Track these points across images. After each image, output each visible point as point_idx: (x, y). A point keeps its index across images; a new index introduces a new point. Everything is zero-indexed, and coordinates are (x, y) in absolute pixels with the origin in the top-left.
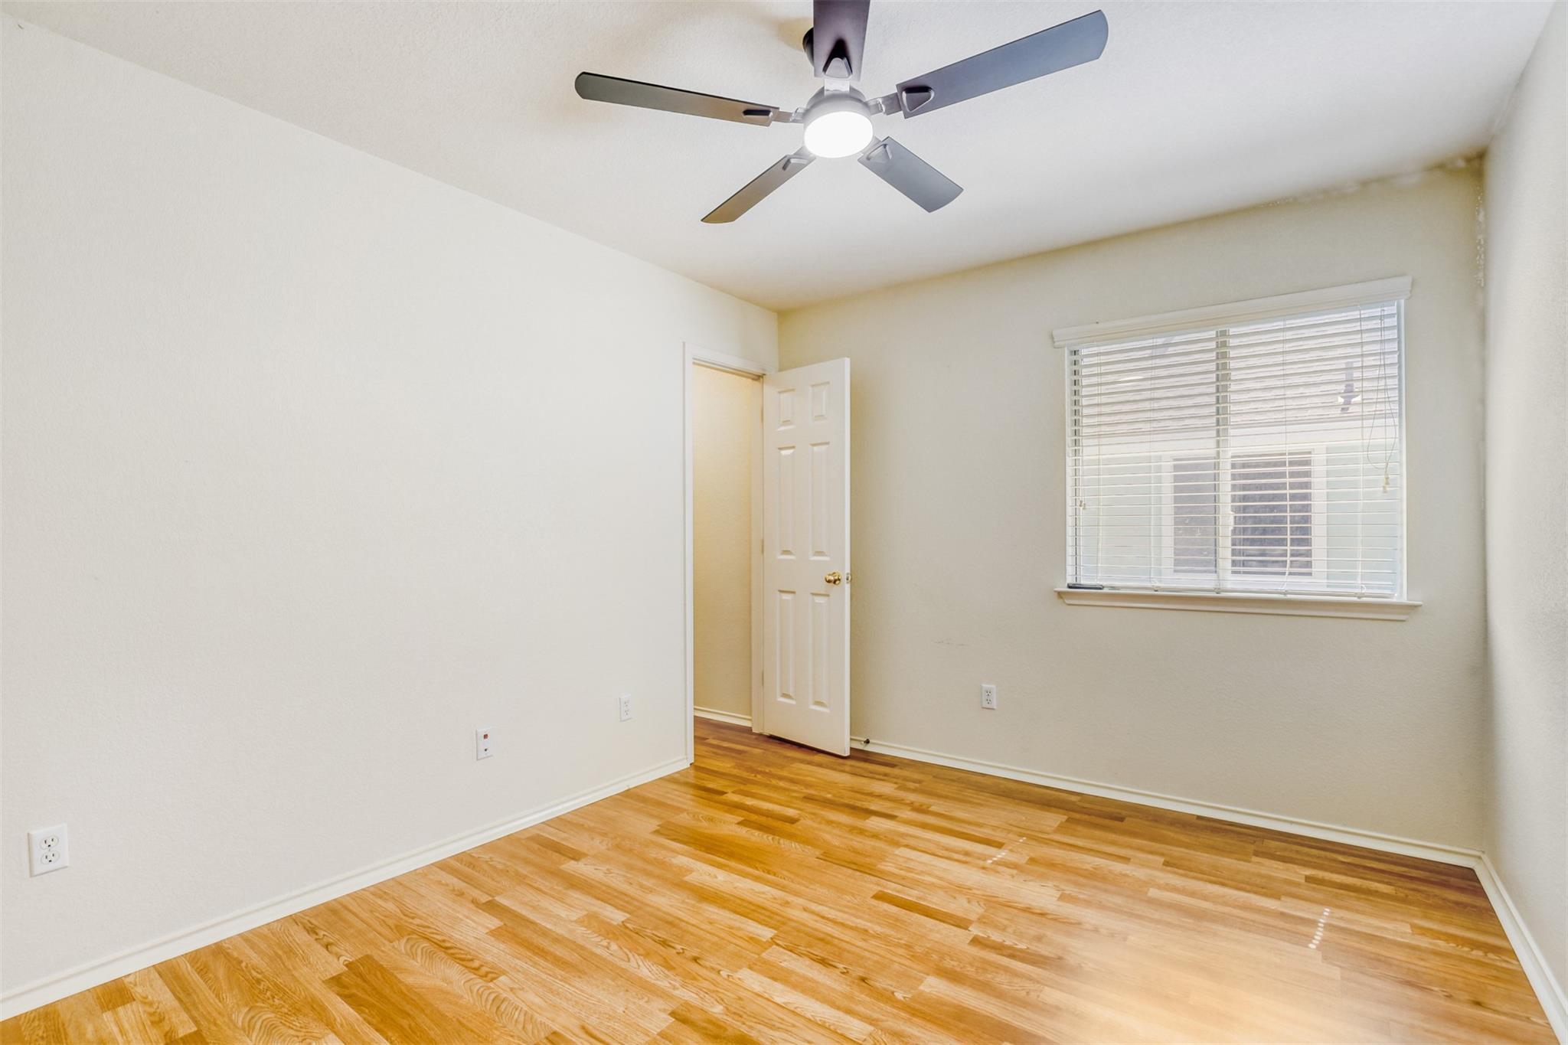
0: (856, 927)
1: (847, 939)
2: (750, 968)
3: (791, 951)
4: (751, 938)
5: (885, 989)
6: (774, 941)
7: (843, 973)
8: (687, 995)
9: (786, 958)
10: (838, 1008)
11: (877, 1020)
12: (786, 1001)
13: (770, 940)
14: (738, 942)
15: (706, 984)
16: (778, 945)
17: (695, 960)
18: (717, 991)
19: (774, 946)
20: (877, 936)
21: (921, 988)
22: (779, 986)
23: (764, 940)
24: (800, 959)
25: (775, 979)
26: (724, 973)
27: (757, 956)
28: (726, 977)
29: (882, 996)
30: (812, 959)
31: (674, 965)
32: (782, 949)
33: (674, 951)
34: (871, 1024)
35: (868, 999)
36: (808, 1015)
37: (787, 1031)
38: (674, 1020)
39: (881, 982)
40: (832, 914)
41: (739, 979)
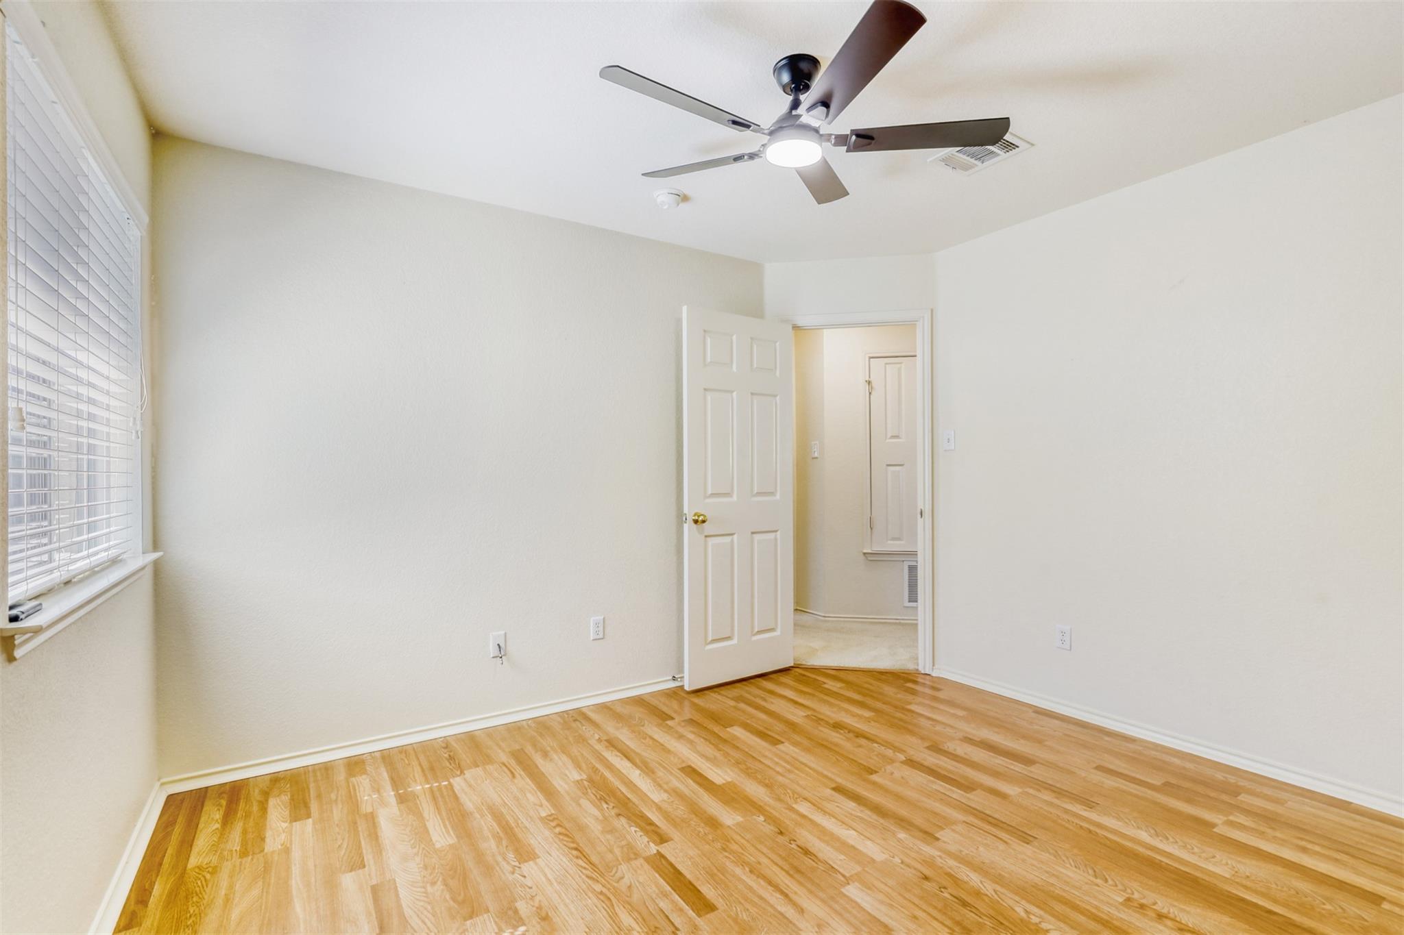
0: (758, 877)
1: (775, 868)
2: (873, 861)
3: (833, 867)
4: (869, 888)
5: (769, 824)
6: (847, 880)
7: (795, 841)
8: (928, 850)
9: (839, 863)
10: (810, 820)
11: (787, 809)
12: (848, 831)
13: (850, 882)
14: (882, 886)
15: (913, 855)
16: (844, 876)
17: (926, 878)
18: (903, 848)
19: (847, 875)
20: (744, 863)
21: (741, 819)
22: (851, 842)
23: (856, 883)
24: (826, 860)
25: (853, 847)
26: (897, 860)
27: (866, 869)
28: (896, 857)
29: (774, 821)
30: (816, 856)
31: (946, 876)
32: (841, 870)
33: (950, 890)
34: (793, 808)
35: (785, 821)
36: (833, 820)
37: (851, 814)
38: (936, 835)
39: (769, 829)
40: (775, 899)
41: (884, 853)
